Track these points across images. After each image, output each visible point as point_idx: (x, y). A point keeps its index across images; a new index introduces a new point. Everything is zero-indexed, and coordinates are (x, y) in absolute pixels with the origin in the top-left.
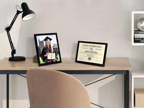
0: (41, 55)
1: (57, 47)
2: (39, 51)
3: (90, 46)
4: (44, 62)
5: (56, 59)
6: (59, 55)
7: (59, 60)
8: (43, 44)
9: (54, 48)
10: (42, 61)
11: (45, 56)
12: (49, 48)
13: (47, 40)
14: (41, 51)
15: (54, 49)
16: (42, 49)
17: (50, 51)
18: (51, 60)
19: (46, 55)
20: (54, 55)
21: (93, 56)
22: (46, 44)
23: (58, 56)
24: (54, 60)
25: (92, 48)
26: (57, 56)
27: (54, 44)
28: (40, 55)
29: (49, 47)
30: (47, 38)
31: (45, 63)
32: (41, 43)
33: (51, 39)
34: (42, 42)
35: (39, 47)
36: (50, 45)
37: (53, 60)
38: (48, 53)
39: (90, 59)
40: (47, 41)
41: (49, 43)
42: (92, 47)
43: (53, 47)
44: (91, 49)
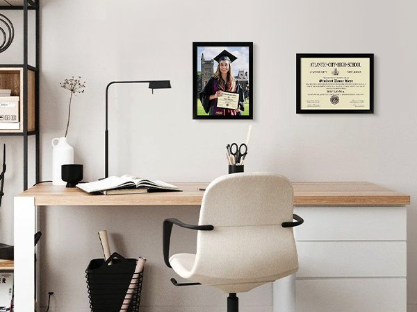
0: (201, 94)
1: (248, 80)
2: (200, 84)
3: (332, 64)
4: (207, 112)
5: (239, 110)
6: (248, 101)
7: (246, 112)
8: (211, 69)
9: (239, 80)
10: (201, 110)
11: (212, 97)
12: (226, 81)
13: (224, 60)
14: (204, 84)
15: (237, 82)
16: (208, 80)
17: (227, 89)
18: (227, 109)
19: (215, 96)
20: (234, 100)
21: (342, 90)
22: (219, 69)
23: (245, 102)
24: (233, 110)
25: (338, 70)
26: (243, 101)
27: (242, 70)
28: (198, 94)
29: (224, 77)
30: (224, 54)
31: (208, 114)
32: (208, 66)
33: (233, 58)
34: (210, 63)
35: (199, 74)
36: (229, 73)
37: (230, 109)
38: (221, 92)
39: (335, 100)
40: (221, 62)
41: (228, 67)
42: (336, 66)
43: (236, 77)
44: (336, 73)
